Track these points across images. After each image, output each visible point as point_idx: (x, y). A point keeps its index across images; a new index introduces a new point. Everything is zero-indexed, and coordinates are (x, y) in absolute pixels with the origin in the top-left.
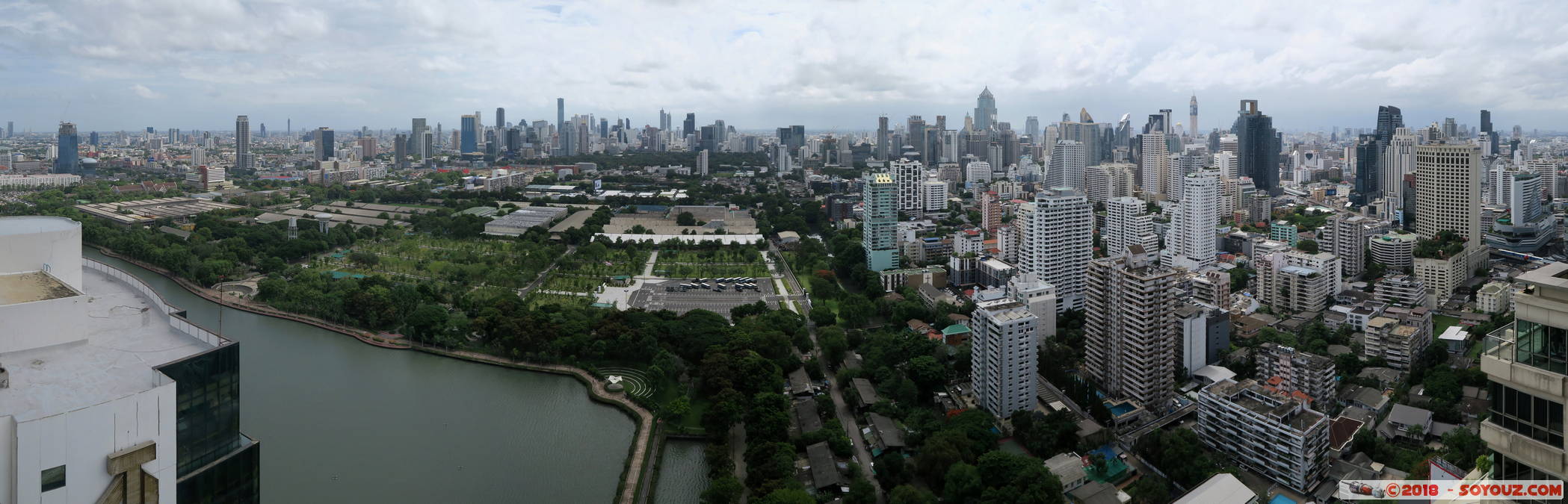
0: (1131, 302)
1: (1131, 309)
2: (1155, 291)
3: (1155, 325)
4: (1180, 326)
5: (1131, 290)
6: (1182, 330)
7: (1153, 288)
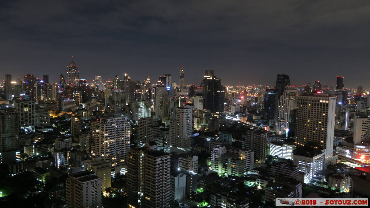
0: (149, 169)
1: (149, 172)
2: (161, 163)
3: (161, 180)
4: (173, 181)
5: (149, 163)
6: (174, 182)
7: (160, 162)
